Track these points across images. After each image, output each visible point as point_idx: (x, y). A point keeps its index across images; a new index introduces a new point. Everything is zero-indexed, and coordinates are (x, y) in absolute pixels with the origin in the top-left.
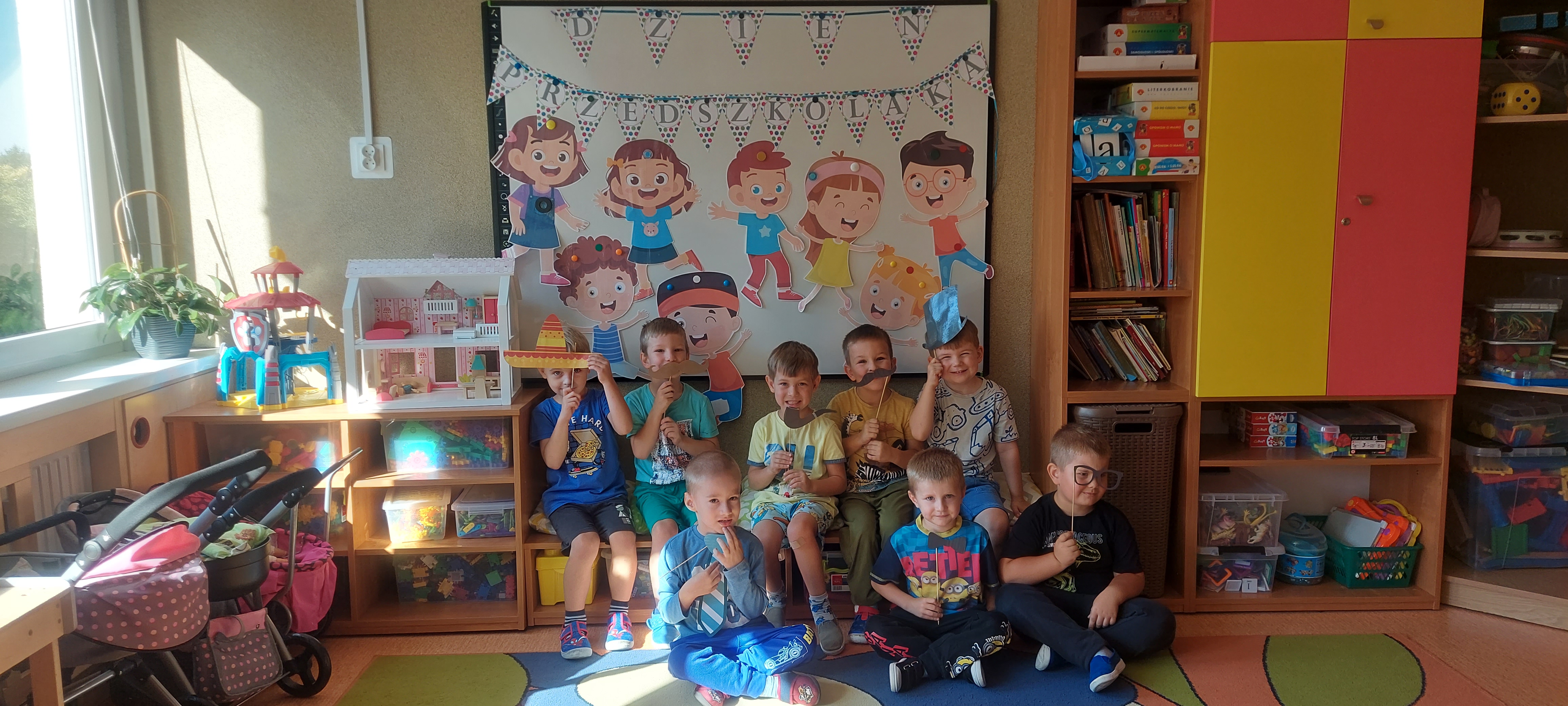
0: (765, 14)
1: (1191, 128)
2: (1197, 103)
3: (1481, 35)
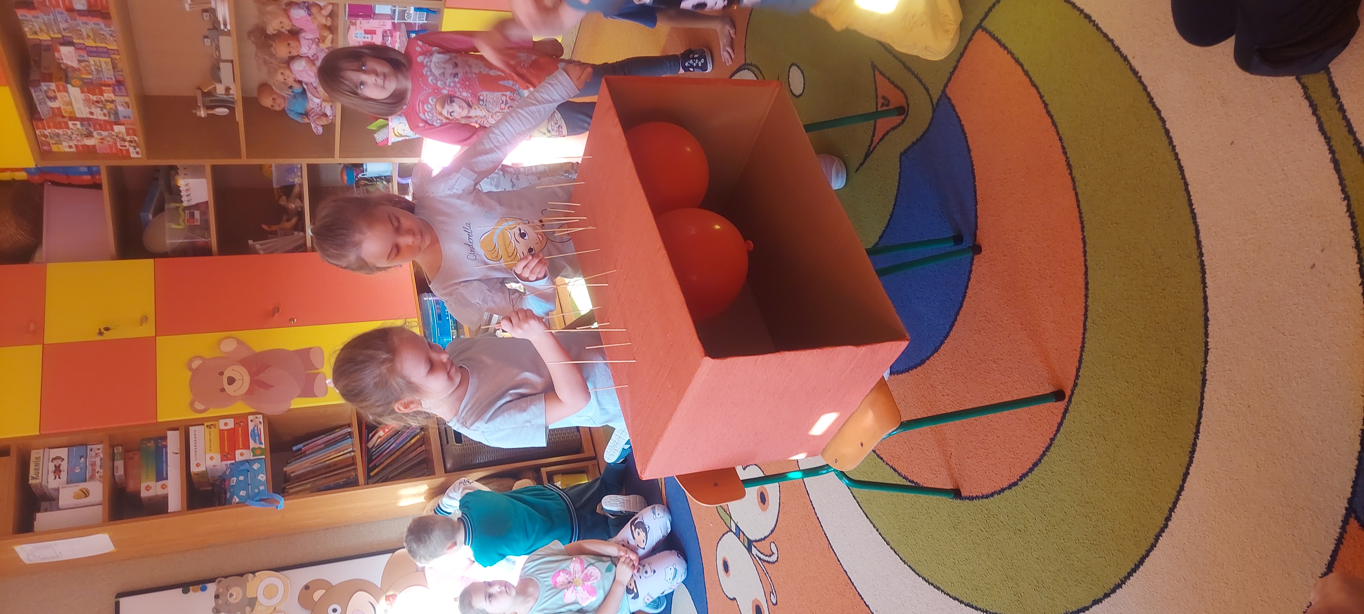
1: (226, 424)
2: (206, 424)
3: (152, 260)
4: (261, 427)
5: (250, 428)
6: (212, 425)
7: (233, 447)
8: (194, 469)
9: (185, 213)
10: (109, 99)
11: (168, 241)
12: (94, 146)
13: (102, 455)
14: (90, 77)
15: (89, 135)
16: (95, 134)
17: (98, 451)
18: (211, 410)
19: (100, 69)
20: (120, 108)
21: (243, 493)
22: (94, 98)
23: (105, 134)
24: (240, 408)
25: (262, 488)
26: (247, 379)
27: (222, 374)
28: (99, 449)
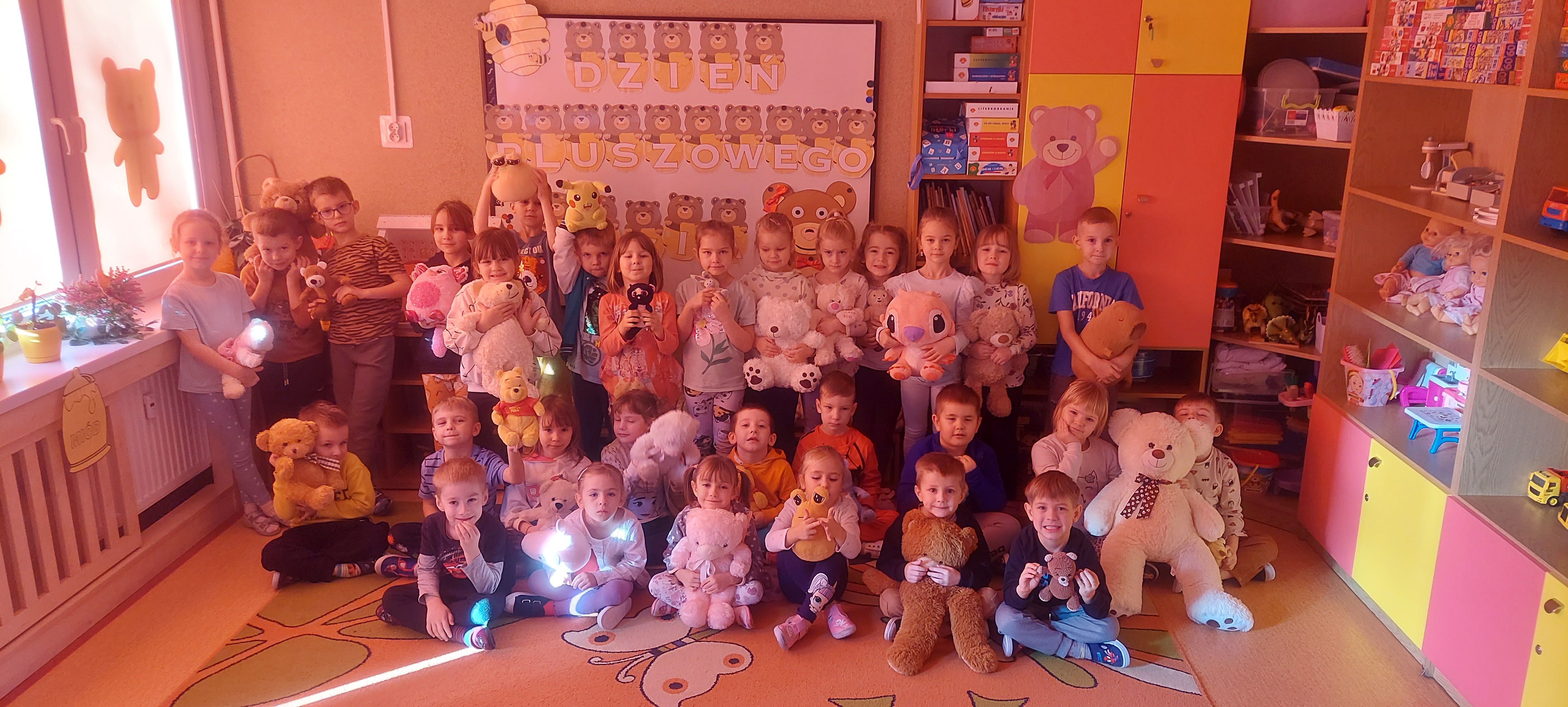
1: (1012, 140)
2: (1017, 120)
3: (1241, 73)
4: (1002, 174)
5: (1002, 163)
6: (1015, 126)
7: (983, 145)
8: (969, 106)
9: (1306, 109)
10: (1429, 55)
11: (1264, 90)
12: (1391, 24)
13: (1008, 18)
14: (1450, 41)
15: (1401, 23)
16: (1401, 28)
17: (1014, 13)
18: (1032, 126)
19: (1455, 54)
20: (1418, 63)
21: (932, 151)
22: (1434, 37)
23: (1400, 38)
24: (1028, 155)
25: (933, 170)
26: (1063, 164)
27: (1073, 138)
28: (1016, 14)
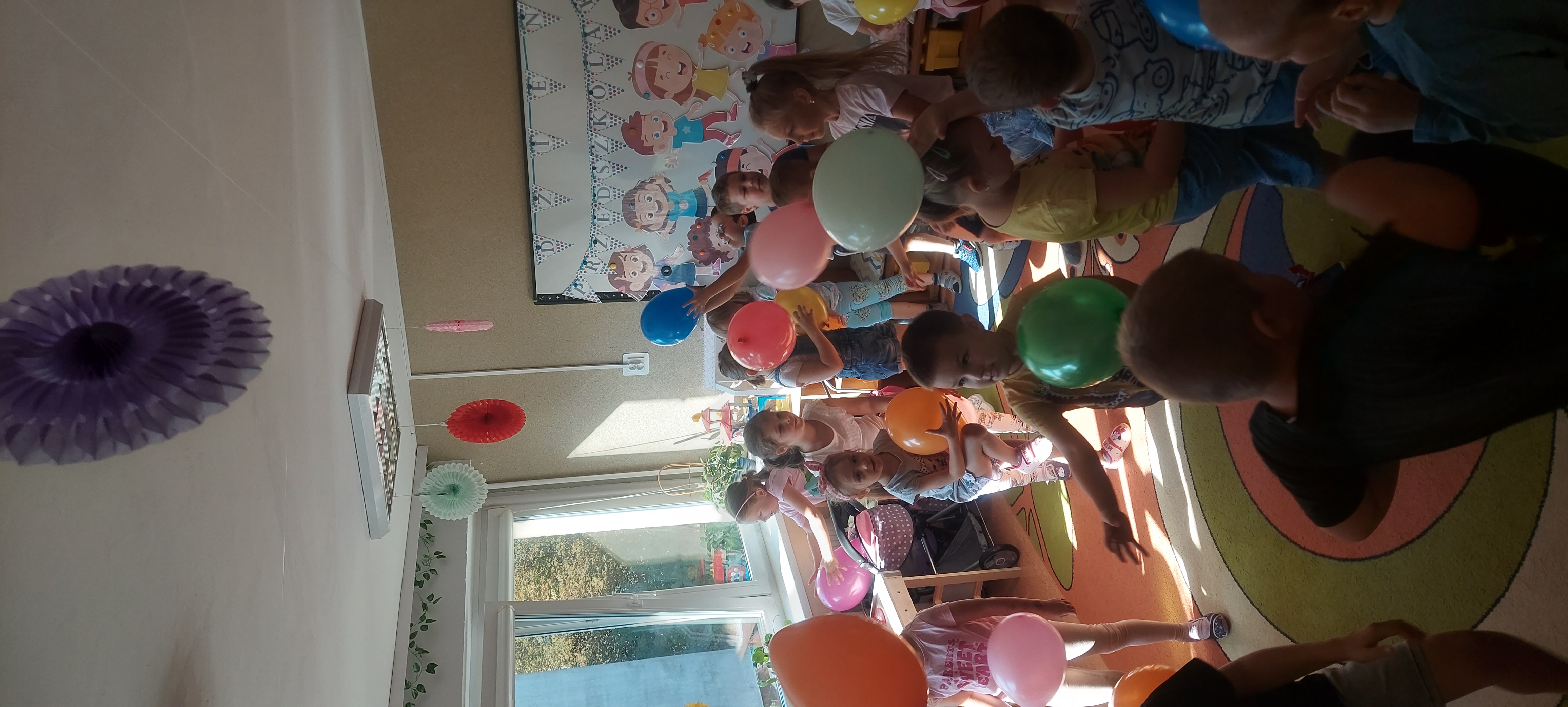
0: (531, 128)
